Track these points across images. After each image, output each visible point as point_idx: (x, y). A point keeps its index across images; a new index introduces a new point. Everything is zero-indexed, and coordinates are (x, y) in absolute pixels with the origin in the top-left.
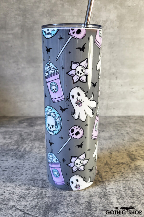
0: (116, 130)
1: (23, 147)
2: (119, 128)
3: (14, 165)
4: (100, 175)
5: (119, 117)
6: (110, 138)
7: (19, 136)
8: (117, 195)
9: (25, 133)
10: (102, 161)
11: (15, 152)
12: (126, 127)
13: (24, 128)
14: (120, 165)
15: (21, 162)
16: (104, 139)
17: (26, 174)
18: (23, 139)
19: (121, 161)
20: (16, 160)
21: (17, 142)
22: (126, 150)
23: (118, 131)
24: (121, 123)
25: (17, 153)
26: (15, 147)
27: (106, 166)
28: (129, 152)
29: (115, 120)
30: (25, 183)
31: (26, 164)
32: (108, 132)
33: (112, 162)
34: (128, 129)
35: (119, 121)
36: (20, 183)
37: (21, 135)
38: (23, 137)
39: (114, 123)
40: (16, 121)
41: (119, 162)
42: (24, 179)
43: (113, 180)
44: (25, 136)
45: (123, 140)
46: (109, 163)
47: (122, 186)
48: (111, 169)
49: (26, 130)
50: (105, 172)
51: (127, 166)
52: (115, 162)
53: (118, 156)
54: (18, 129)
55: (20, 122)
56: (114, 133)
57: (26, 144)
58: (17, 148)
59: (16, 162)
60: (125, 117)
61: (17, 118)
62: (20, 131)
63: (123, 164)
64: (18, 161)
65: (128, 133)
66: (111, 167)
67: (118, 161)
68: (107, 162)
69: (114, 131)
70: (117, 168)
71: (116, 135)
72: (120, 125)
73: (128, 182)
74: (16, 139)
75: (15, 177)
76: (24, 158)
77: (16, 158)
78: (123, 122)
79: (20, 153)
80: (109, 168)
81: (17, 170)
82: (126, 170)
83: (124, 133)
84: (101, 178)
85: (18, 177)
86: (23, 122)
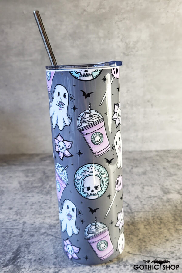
0: (151, 165)
1: (48, 184)
2: (155, 163)
3: (41, 200)
4: (129, 207)
5: (157, 151)
6: (144, 173)
7: (42, 174)
8: (145, 222)
9: (49, 170)
10: (133, 195)
11: (40, 189)
12: (164, 161)
13: (47, 165)
14: (152, 199)
15: (48, 197)
16: (137, 175)
17: (54, 208)
18: (48, 177)
19: (152, 195)
20: (42, 196)
21: (41, 180)
22: (159, 184)
23: (154, 166)
24: (158, 158)
25: (43, 189)
26: (40, 184)
27: (137, 200)
28: (163, 186)
29: (152, 154)
30: (53, 215)
31: (53, 199)
32: (142, 167)
33: (144, 196)
34: (166, 164)
35: (157, 155)
36: (49, 215)
37: (44, 173)
38: (47, 175)
39: (150, 157)
40: (37, 159)
41: (150, 196)
42: (52, 211)
43: (142, 211)
44: (49, 173)
45: (159, 175)
46: (140, 196)
47: (150, 216)
48: (142, 202)
49: (50, 168)
50: (135, 204)
51: (159, 198)
52: (147, 196)
53: (150, 190)
54: (41, 167)
55: (42, 160)
56: (148, 168)
57: (51, 181)
58: (42, 185)
59: (42, 198)
60: (164, 151)
61: (37, 155)
62: (43, 169)
63: (154, 197)
64: (44, 197)
65: (164, 168)
66: (142, 200)
67: (150, 194)
68: (138, 196)
69: (150, 166)
70: (148, 201)
71: (151, 170)
72: (157, 160)
73: (158, 213)
74: (39, 177)
75: (43, 211)
76: (51, 194)
77: (43, 194)
78: (161, 157)
79: (45, 190)
80: (139, 201)
81: (45, 204)
82: (157, 202)
83: (160, 167)
84: (131, 209)
85: (46, 210)
86: (45, 159)
